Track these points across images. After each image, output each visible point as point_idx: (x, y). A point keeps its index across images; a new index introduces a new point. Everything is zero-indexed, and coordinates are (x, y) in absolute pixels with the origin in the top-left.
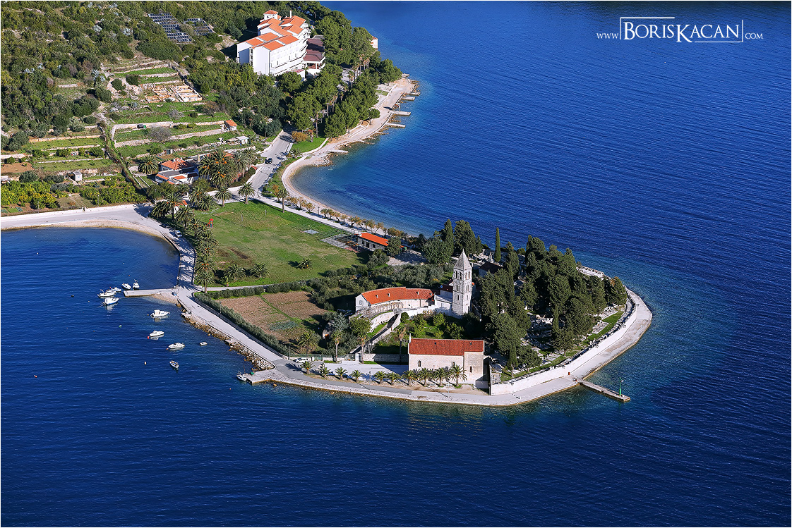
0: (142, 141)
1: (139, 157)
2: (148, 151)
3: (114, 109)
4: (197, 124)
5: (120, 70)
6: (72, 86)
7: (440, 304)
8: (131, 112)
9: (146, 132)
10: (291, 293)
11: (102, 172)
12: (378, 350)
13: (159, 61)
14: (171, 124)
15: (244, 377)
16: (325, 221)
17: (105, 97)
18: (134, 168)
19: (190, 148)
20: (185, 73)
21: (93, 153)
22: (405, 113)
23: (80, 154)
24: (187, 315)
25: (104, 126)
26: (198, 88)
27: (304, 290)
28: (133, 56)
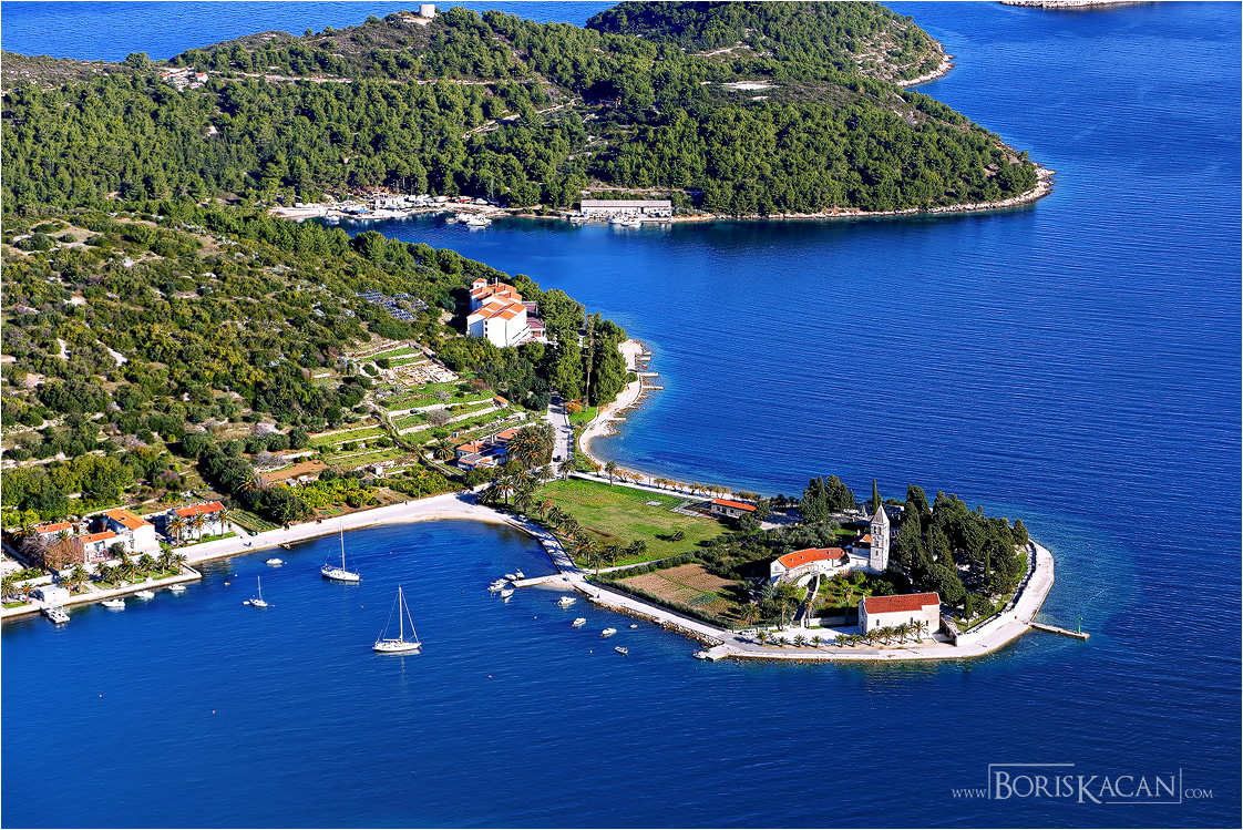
0: (423, 427)
1: (428, 443)
2: (435, 436)
3: (378, 395)
4: (470, 404)
5: (364, 355)
6: (325, 375)
7: (856, 562)
8: (395, 398)
9: (424, 417)
10: (683, 566)
11: (400, 463)
12: (821, 614)
13: (397, 342)
14: (443, 406)
15: (703, 655)
16: (660, 491)
17: (365, 384)
18: (430, 456)
19: (473, 429)
20: (430, 353)
21: (381, 444)
22: (653, 374)
23: (367, 446)
24: (596, 600)
25: (379, 415)
26: (451, 366)
27: (694, 562)
28: (370, 338)
